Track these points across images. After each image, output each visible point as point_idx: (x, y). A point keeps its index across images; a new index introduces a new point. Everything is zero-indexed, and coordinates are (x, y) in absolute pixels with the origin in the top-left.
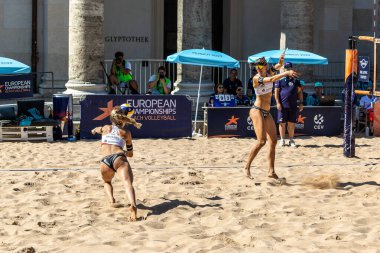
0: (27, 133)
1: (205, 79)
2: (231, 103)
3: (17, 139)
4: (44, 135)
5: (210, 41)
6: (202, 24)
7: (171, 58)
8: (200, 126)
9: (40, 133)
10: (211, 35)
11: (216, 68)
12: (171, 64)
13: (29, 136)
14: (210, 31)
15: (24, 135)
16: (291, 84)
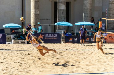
0: (21, 42)
1: (64, 29)
2: (70, 35)
3: (18, 43)
4: (25, 42)
5: (65, 20)
6: (63, 15)
7: (56, 24)
8: (63, 40)
9: (24, 42)
10: (66, 18)
11: (67, 26)
12: (56, 25)
13: (21, 43)
14: (66, 17)
15: (20, 42)
16: (84, 30)
